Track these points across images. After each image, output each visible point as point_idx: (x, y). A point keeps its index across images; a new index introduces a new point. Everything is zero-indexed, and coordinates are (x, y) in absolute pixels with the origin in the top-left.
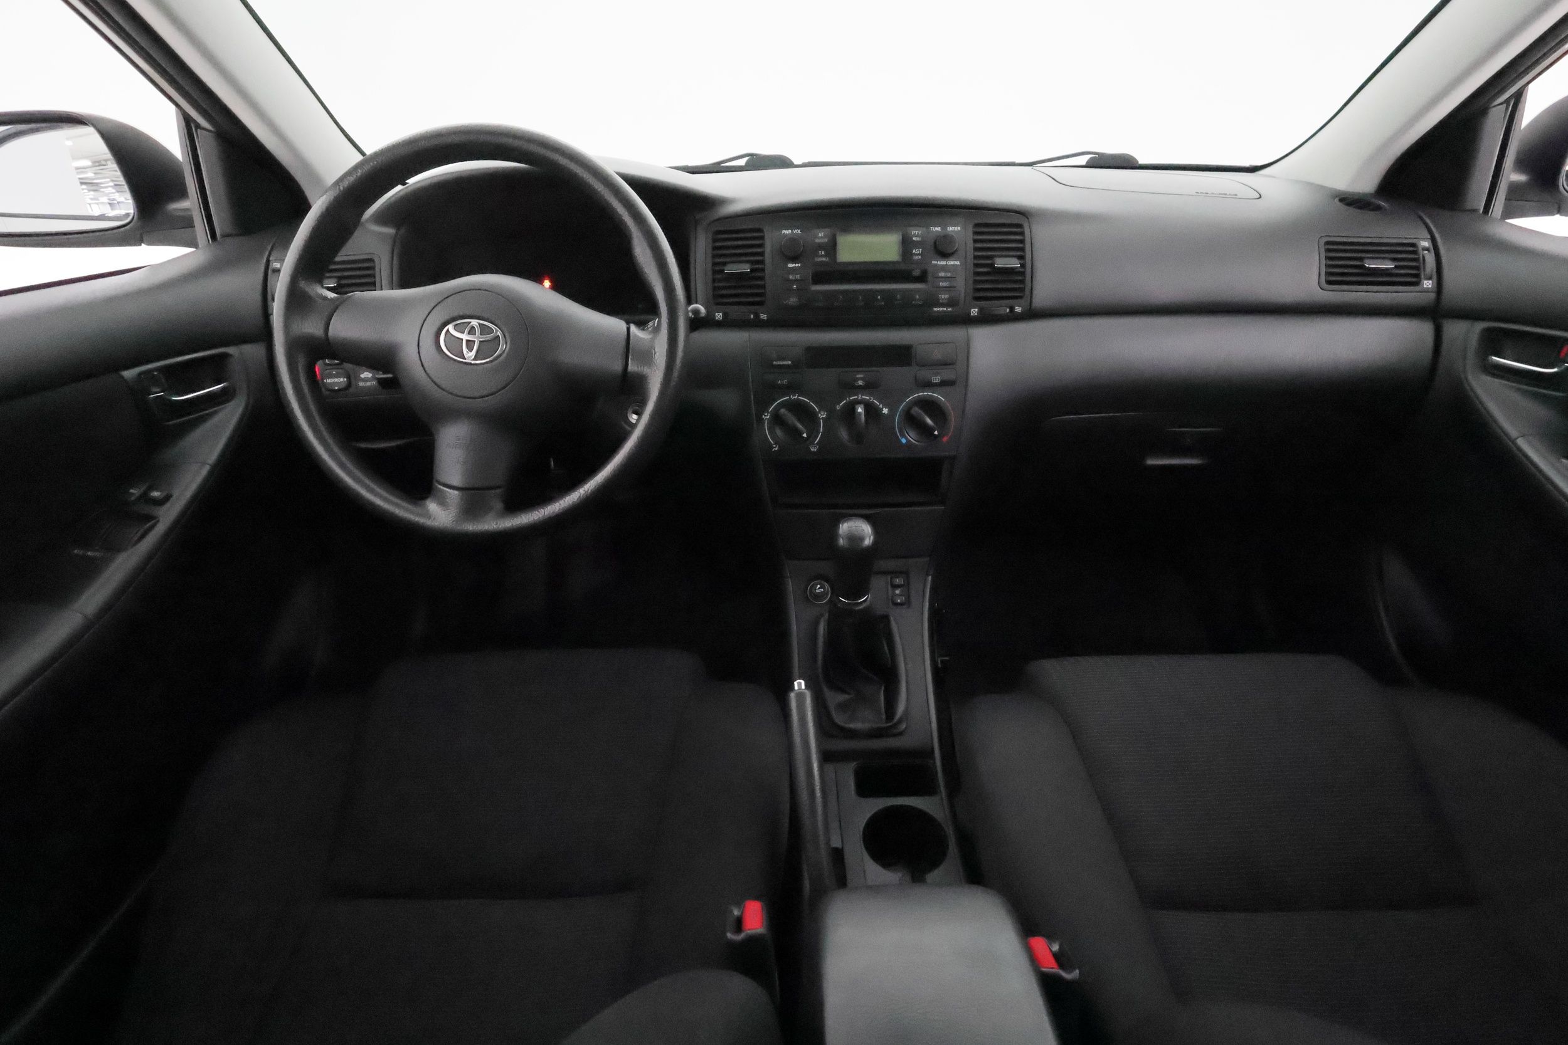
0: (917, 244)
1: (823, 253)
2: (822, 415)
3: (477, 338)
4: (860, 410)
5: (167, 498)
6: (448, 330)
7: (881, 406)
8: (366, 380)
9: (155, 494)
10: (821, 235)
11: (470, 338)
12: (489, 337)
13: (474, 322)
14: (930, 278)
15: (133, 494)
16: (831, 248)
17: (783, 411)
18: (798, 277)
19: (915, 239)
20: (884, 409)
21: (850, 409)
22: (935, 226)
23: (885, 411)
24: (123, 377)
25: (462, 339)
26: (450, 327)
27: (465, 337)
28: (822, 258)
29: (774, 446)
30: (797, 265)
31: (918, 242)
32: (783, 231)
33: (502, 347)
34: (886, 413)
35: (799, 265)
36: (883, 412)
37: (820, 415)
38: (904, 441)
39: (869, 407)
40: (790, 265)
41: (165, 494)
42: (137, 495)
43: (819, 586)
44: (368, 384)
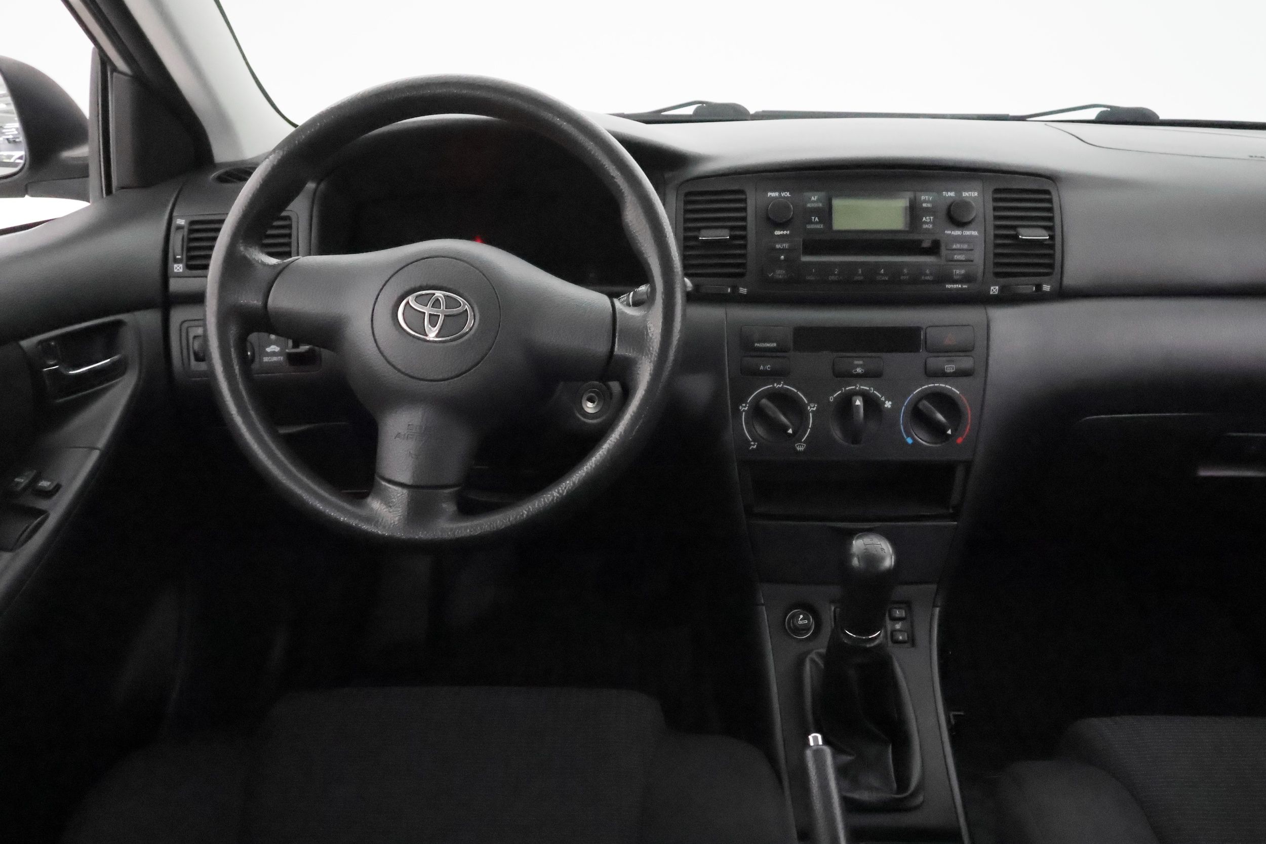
0: (927, 211)
1: (817, 219)
2: (812, 408)
3: (441, 312)
4: (858, 402)
5: (58, 488)
6: (408, 303)
7: (883, 399)
8: (274, 354)
9: (44, 484)
10: (814, 199)
11: (434, 311)
12: (455, 311)
13: (439, 294)
14: (943, 251)
15: (18, 483)
16: (826, 214)
17: (764, 401)
18: (786, 245)
19: (924, 205)
20: (887, 402)
21: (846, 401)
22: (947, 191)
23: (888, 404)
24: (21, 347)
25: (424, 313)
26: (411, 299)
27: (427, 310)
28: (815, 224)
29: (753, 443)
30: (785, 232)
31: (927, 208)
32: (769, 194)
33: (470, 322)
34: (889, 406)
35: (788, 232)
36: (886, 406)
37: (809, 408)
38: (909, 441)
39: (868, 400)
40: (777, 233)
41: (55, 484)
42: (23, 485)
43: (801, 616)
44: (275, 359)
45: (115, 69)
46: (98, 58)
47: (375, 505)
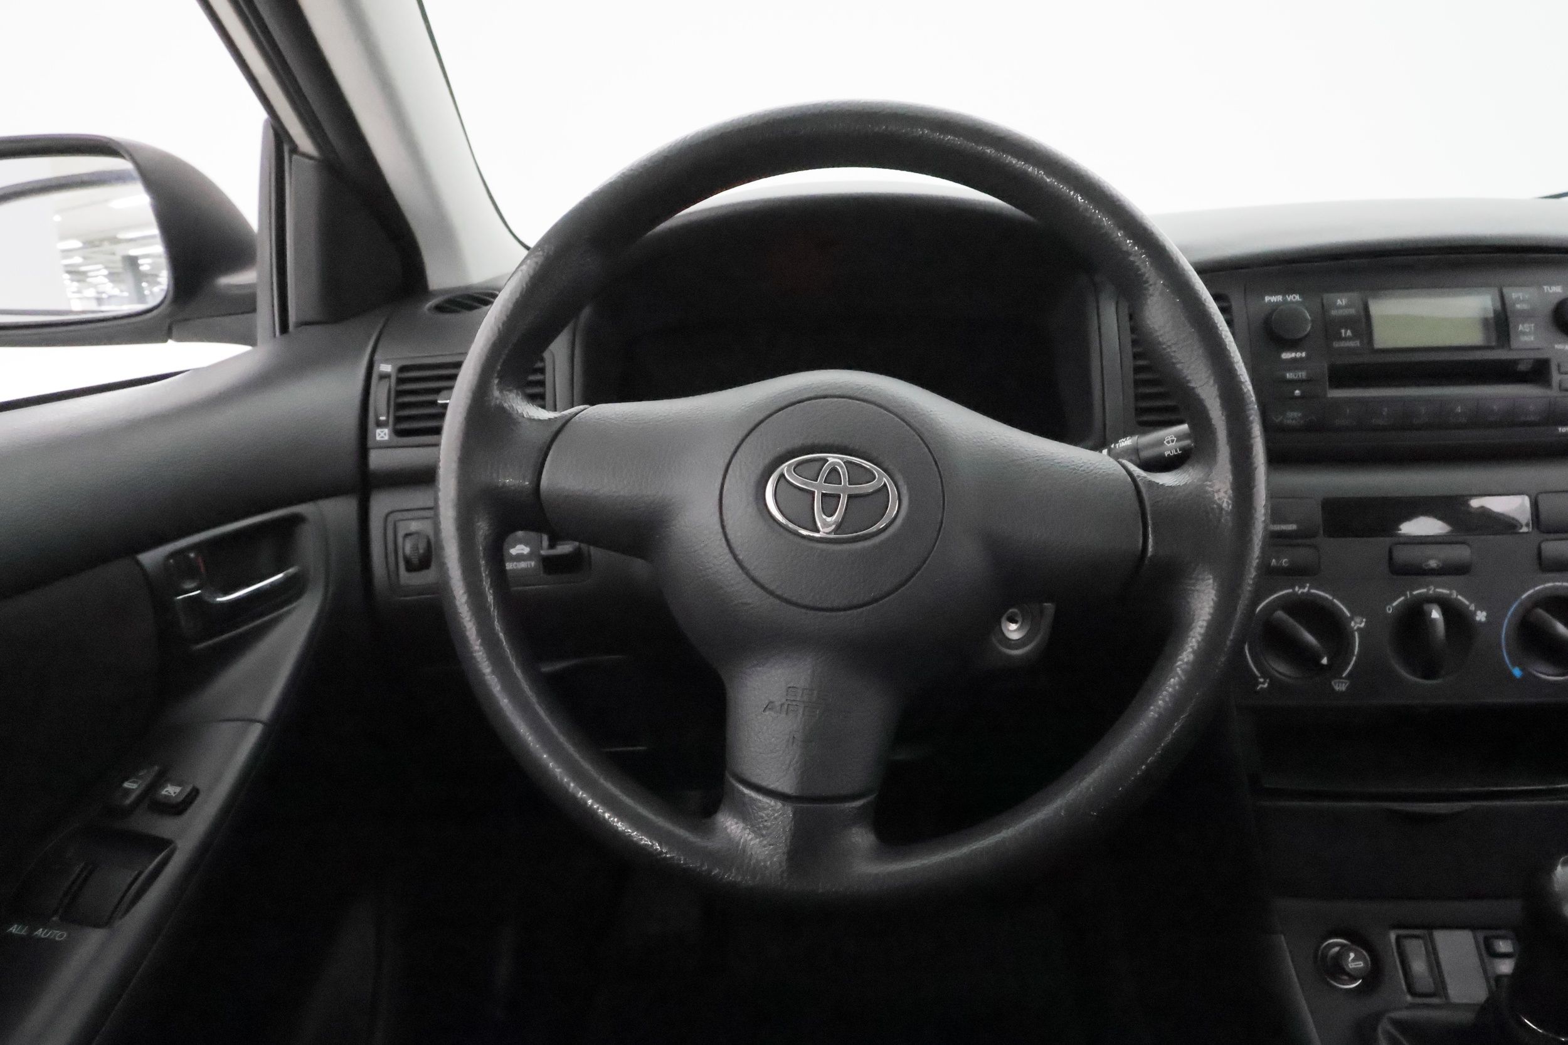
0: (1527, 316)
1: (1349, 333)
2: (1358, 624)
3: (844, 488)
4: (1436, 614)
5: (193, 795)
6: (782, 476)
7: (1472, 607)
8: (519, 558)
9: (171, 791)
10: (1342, 303)
11: (830, 488)
12: (868, 487)
13: (833, 459)
14: (1556, 377)
15: (128, 791)
16: (1363, 324)
17: (1280, 614)
18: (1302, 375)
19: (1518, 306)
20: (1479, 613)
21: (1414, 614)
22: (1551, 284)
23: (1481, 616)
24: (138, 563)
25: (813, 493)
26: (784, 467)
27: (819, 488)
28: (1348, 341)
29: (1261, 680)
30: (1298, 355)
31: (1522, 311)
32: (1267, 299)
33: (892, 510)
34: (1483, 619)
35: (1304, 354)
36: (1478, 618)
37: (1353, 624)
38: (1517, 672)
39: (1450, 610)
40: (1286, 356)
41: (188, 789)
42: (137, 792)
43: (1352, 955)
44: (523, 565)
45: (294, 149)
46: (271, 132)
47: (731, 826)
